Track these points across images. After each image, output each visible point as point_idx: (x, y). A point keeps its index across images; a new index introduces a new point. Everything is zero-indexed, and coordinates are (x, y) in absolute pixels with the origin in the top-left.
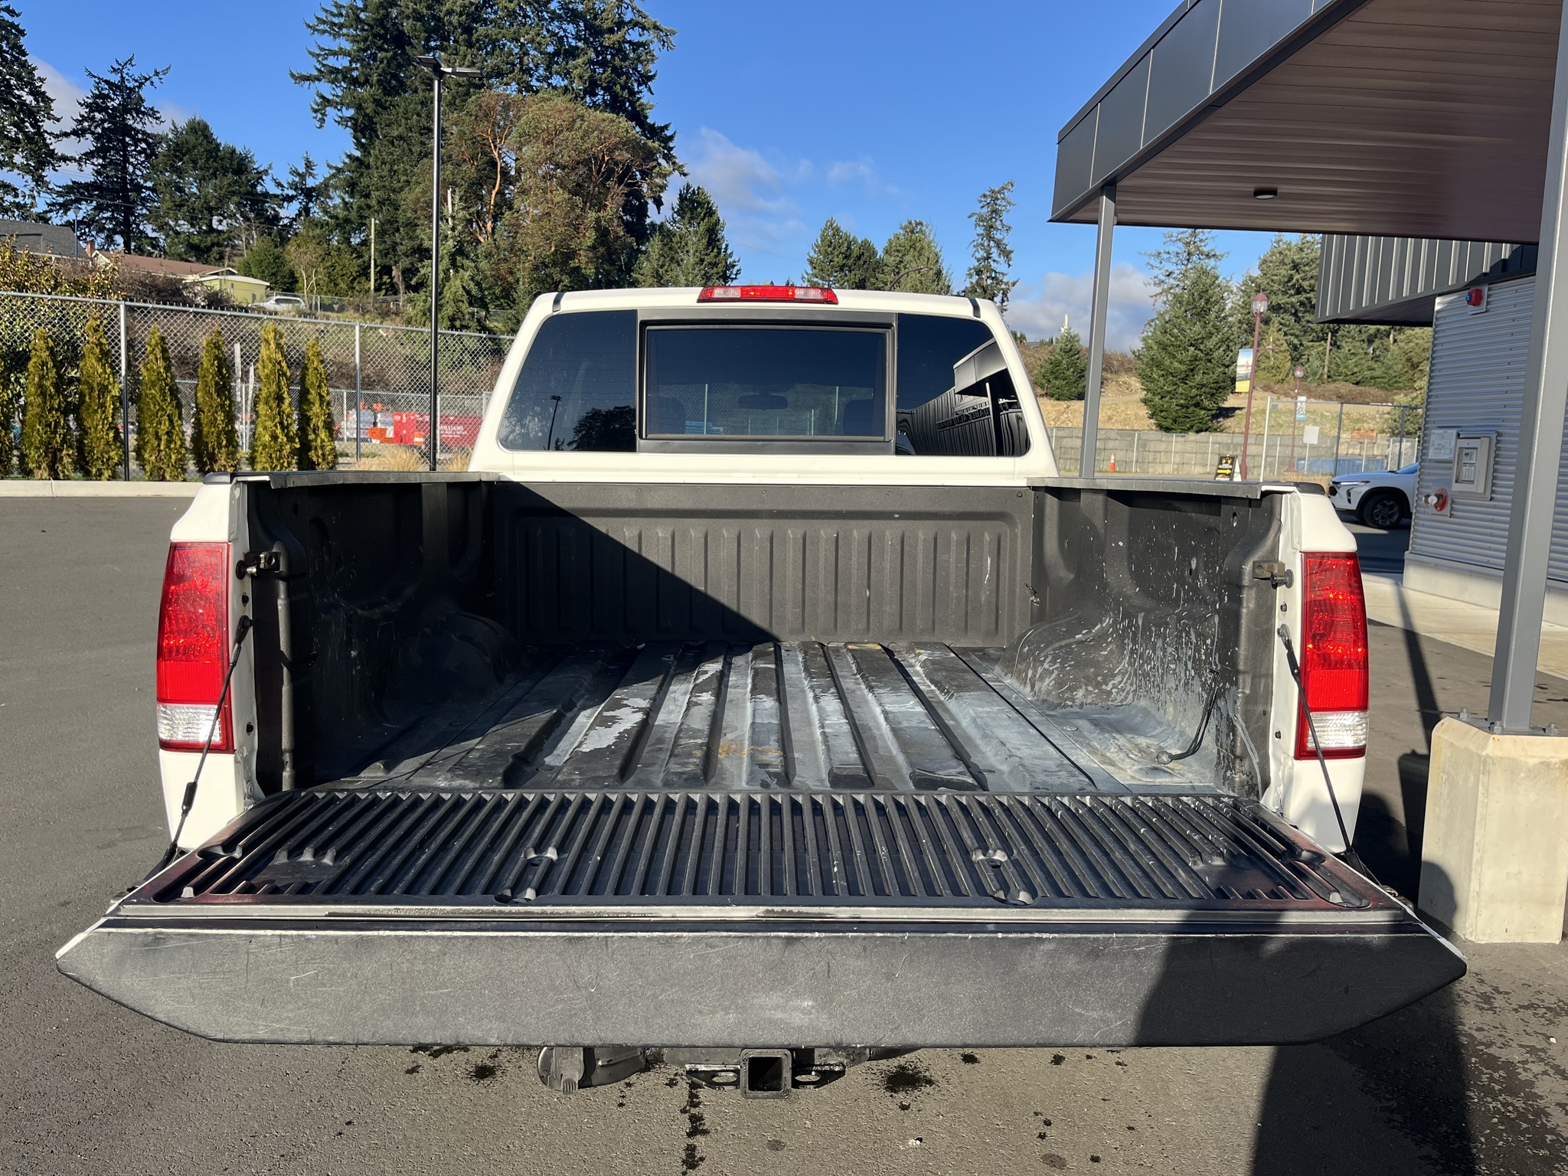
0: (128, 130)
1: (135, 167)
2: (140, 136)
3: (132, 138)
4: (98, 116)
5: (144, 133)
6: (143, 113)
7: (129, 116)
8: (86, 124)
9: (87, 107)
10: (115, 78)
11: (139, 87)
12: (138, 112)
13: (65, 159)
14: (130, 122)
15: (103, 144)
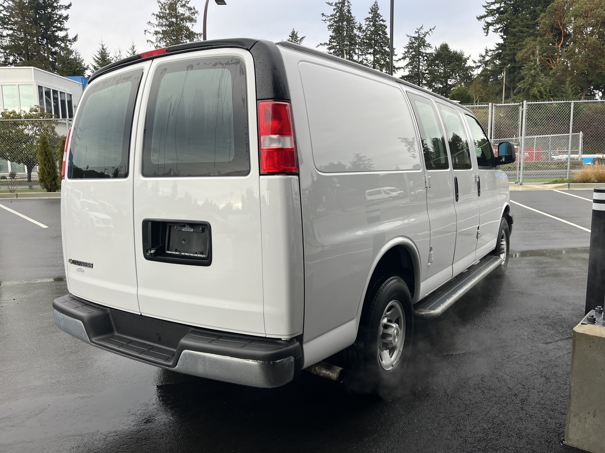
0: (420, 53)
1: (422, 67)
2: (424, 55)
3: (422, 56)
4: (411, 50)
5: (426, 53)
6: (426, 46)
7: (421, 48)
8: (406, 55)
9: (407, 48)
10: (416, 35)
11: (424, 37)
12: (424, 46)
13: (399, 68)
14: (421, 50)
15: (412, 60)
